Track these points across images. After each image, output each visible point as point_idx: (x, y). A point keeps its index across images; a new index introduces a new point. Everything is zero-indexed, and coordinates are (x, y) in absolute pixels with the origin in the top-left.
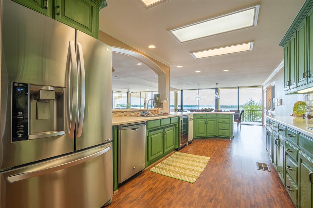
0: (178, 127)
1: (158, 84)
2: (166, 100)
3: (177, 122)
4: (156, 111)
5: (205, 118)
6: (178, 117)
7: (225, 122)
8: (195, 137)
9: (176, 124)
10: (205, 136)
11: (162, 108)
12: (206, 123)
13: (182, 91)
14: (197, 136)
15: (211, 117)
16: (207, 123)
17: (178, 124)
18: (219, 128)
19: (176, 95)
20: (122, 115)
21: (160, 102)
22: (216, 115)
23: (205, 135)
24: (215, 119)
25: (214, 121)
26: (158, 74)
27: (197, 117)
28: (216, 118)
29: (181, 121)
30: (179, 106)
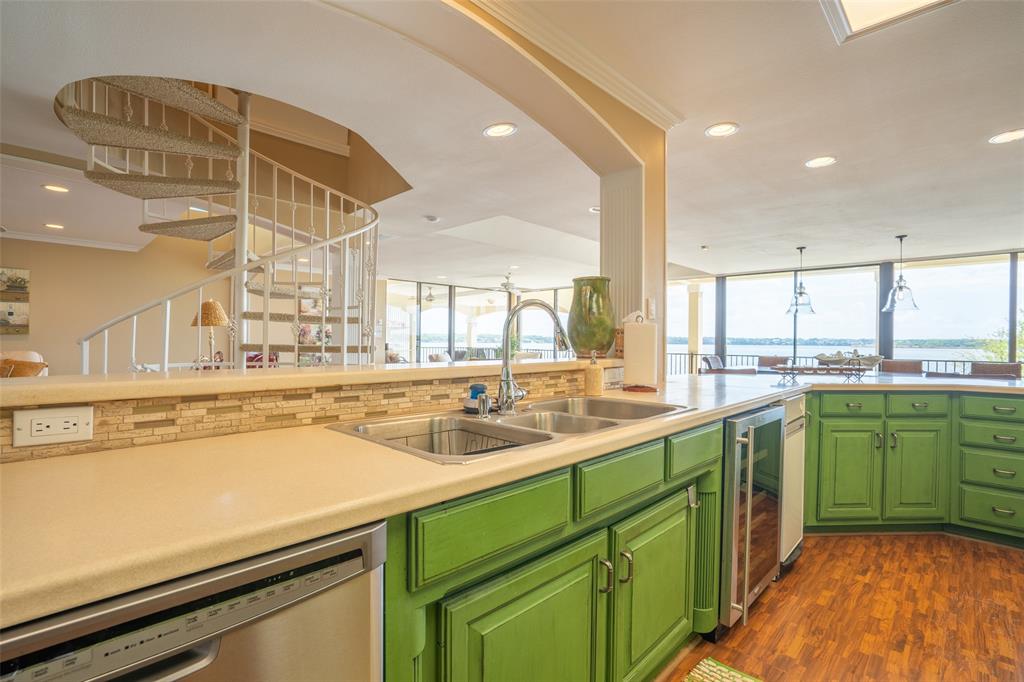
0: (716, 488)
1: (598, 244)
2: (643, 314)
3: (715, 461)
4: (580, 377)
5: (878, 417)
6: (720, 425)
7: (1015, 446)
8: (813, 522)
9: (708, 473)
10: (876, 519)
11: (622, 357)
12: (883, 443)
13: (721, 280)
14: (823, 515)
15: (913, 412)
16: (890, 443)
17: (717, 469)
18: (968, 477)
19: (694, 298)
20: (294, 416)
21: (608, 322)
22: (945, 397)
23: (877, 514)
24: (941, 424)
25: (932, 435)
26: (600, 173)
27: (828, 409)
28: (943, 416)
29: (738, 449)
30: (706, 342)
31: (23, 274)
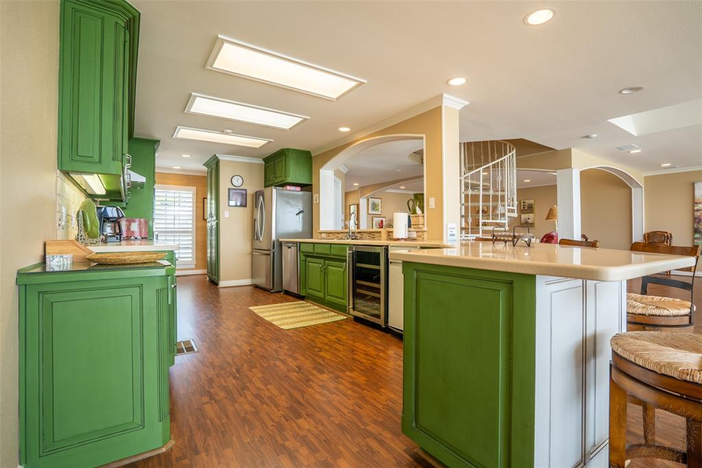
31: (532, 202)
